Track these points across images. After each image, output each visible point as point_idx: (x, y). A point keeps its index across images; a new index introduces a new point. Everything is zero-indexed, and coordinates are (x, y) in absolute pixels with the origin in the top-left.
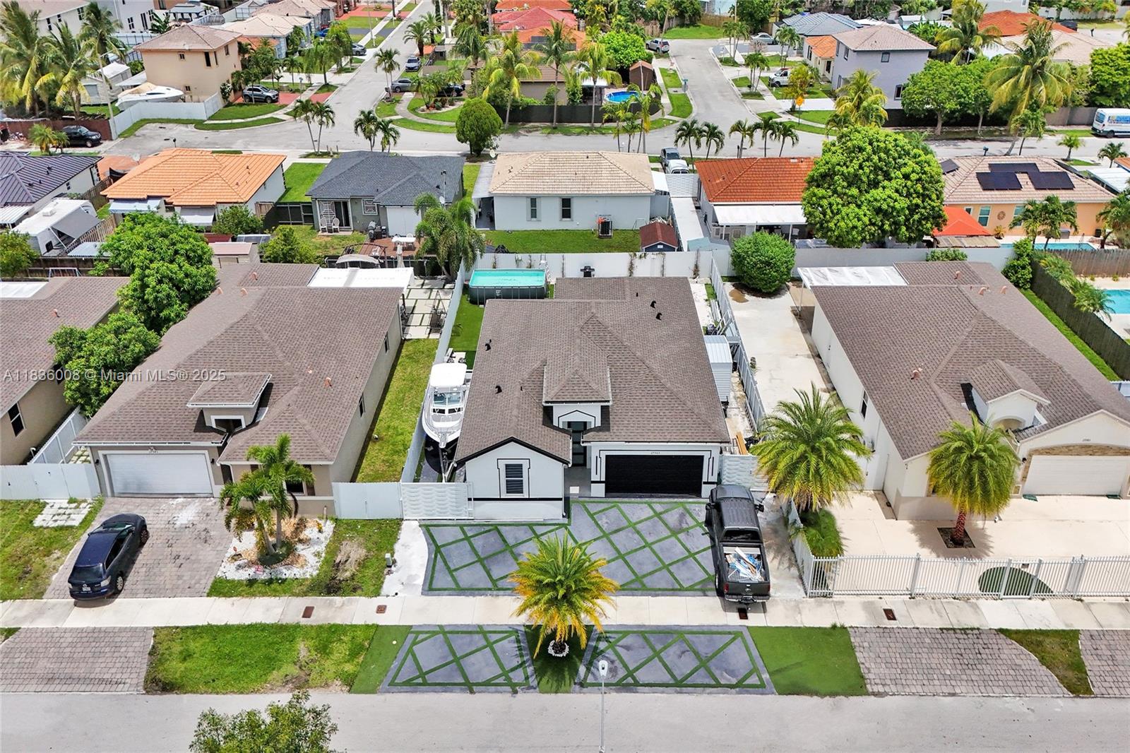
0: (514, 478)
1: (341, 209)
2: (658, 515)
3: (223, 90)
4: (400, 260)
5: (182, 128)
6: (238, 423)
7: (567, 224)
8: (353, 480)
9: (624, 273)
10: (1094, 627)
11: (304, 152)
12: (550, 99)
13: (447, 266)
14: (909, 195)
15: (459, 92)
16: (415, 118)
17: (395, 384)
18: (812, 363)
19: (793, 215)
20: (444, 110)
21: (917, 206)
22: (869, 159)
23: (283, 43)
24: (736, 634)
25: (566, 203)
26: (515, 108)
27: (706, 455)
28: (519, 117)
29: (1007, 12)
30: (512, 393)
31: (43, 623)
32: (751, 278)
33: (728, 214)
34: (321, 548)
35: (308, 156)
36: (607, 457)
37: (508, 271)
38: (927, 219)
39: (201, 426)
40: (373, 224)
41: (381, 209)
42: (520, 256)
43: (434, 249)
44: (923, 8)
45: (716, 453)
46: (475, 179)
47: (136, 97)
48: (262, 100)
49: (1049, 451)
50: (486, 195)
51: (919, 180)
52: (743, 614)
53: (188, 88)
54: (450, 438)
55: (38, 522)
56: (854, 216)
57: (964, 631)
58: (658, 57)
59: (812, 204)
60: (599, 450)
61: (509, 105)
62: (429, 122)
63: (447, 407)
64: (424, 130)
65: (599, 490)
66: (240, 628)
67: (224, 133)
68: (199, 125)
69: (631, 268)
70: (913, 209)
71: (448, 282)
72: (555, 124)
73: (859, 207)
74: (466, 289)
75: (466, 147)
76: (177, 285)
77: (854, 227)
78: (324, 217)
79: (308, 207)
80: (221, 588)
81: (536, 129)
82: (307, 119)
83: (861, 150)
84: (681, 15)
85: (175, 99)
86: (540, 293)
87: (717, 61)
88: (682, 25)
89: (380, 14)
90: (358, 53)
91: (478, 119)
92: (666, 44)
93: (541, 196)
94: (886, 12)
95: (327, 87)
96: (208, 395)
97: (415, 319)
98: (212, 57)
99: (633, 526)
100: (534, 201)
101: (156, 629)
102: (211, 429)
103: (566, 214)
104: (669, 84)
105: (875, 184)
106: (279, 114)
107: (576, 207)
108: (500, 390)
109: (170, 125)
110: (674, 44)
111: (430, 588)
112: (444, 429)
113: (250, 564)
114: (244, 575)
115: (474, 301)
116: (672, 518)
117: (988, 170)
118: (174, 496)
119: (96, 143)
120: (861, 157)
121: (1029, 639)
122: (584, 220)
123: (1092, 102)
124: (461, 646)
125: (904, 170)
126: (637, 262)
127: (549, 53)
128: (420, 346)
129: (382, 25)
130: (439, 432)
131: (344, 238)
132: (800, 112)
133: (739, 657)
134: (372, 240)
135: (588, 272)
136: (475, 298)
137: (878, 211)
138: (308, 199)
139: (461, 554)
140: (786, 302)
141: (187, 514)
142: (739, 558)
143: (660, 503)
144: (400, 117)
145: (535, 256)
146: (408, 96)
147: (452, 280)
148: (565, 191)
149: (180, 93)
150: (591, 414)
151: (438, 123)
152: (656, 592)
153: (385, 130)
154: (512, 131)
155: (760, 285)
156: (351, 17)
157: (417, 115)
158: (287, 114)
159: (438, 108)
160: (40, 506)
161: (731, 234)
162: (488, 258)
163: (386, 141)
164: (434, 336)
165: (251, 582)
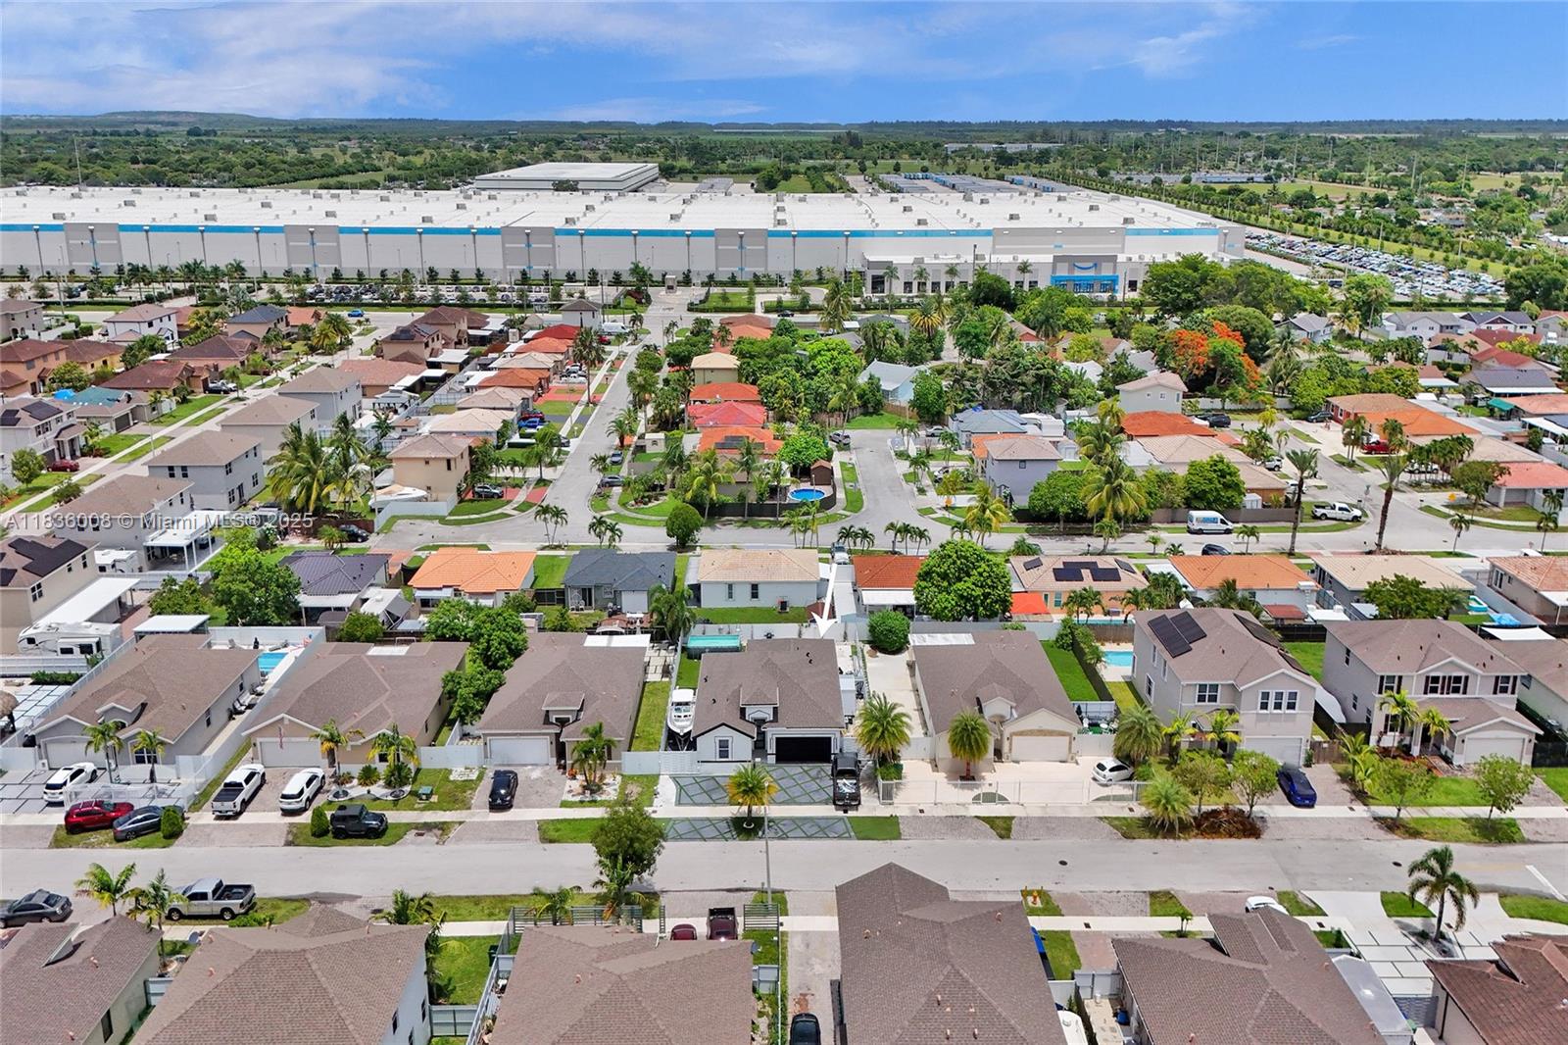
0: (724, 750)
1: (586, 594)
2: (806, 772)
3: (458, 489)
4: (638, 630)
5: (428, 524)
6: (568, 719)
7: (755, 603)
8: (629, 750)
9: (795, 636)
10: (1023, 815)
11: (539, 545)
12: (742, 497)
13: (672, 632)
14: (982, 586)
15: (662, 488)
16: (626, 513)
17: (643, 708)
18: (912, 694)
19: (907, 597)
20: (650, 505)
21: (989, 594)
22: (954, 563)
23: (495, 436)
24: (840, 819)
25: (755, 587)
26: (712, 504)
27: (833, 737)
28: (715, 512)
29: (1154, 413)
30: (722, 703)
31: (476, 819)
32: (881, 641)
33: (873, 597)
34: (617, 787)
35: (544, 548)
36: (777, 739)
37: (713, 637)
38: (996, 602)
39: (547, 721)
40: (611, 604)
41: (617, 594)
42: (722, 626)
43: (662, 622)
44: (1090, 401)
45: (838, 735)
46: (686, 567)
47: (388, 498)
48: (491, 496)
49: (1021, 734)
50: (695, 582)
51: (988, 577)
52: (845, 812)
53: (429, 488)
54: (686, 731)
55: (451, 778)
56: (946, 601)
57: (958, 817)
58: (840, 449)
59: (919, 592)
60: (773, 733)
61: (708, 503)
62: (639, 516)
63: (682, 714)
64: (635, 524)
65: (772, 759)
66: (581, 819)
67: (467, 528)
68: (442, 520)
69: (800, 634)
70: (986, 596)
71: (670, 644)
72: (746, 518)
73: (949, 594)
74: (684, 649)
75: (674, 540)
76: (509, 646)
77: (946, 608)
78: (573, 599)
79: (562, 593)
80: (565, 804)
81: (730, 523)
82: (545, 519)
83: (950, 557)
84: (864, 405)
85: (419, 499)
86: (736, 650)
87: (893, 454)
88: (866, 414)
89: (574, 397)
90: (563, 445)
91: (684, 520)
92: (847, 437)
93: (735, 583)
94: (1053, 406)
95: (542, 482)
96: (552, 704)
97: (651, 669)
98: (452, 463)
99: (791, 777)
100: (730, 586)
101: (539, 822)
102: (552, 723)
103: (755, 595)
104: (846, 478)
105: (959, 579)
106: (507, 509)
107: (761, 590)
108: (715, 701)
109: (418, 521)
110: (855, 434)
111: (679, 803)
112: (682, 726)
113: (579, 794)
114: (578, 799)
115: (690, 657)
116: (813, 773)
117: (1062, 567)
118: (526, 765)
119: (364, 539)
120: (951, 560)
121: (989, 820)
122: (768, 600)
123: (1189, 504)
124: (698, 825)
125: (979, 570)
126: (804, 630)
127: (742, 464)
128: (656, 686)
129: (578, 411)
130: (679, 727)
131: (588, 615)
132: (953, 508)
133: (840, 827)
134: (610, 616)
135: (769, 636)
136: (693, 655)
137: (962, 597)
138: (563, 587)
139: (694, 790)
140: (905, 657)
141: (536, 774)
142: (845, 784)
143: (806, 766)
144: (612, 512)
145: (732, 626)
146: (617, 490)
147: (674, 643)
148: (754, 580)
149: (422, 493)
150: (766, 713)
151: (646, 517)
152: (800, 804)
153: (612, 530)
154: (710, 524)
155: (887, 645)
156: (547, 402)
157: (627, 509)
158: (515, 509)
159: (646, 504)
160: (450, 772)
161: (873, 610)
162: (699, 627)
163: (612, 539)
164: (666, 680)
165: (582, 802)
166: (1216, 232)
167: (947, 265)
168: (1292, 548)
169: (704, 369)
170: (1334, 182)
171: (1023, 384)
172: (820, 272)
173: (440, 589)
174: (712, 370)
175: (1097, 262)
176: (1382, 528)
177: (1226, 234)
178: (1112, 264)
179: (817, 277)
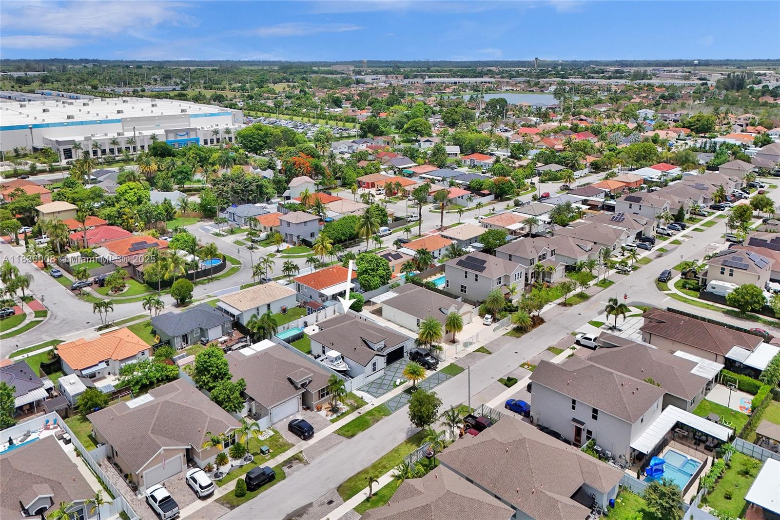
0: (374, 367)
25: (269, 306)
27: (405, 345)
30: (360, 348)
35: (101, 329)
40: (202, 339)
41: (205, 332)
50: (240, 313)
63: (339, 362)
66: (350, 422)
78: (178, 343)
80: (334, 421)
87: (212, 235)
93: (260, 307)
94: (264, 199)
100: (258, 309)
101: (335, 432)
102: (300, 388)
103: (269, 310)
107: (272, 306)
108: (355, 349)
114: (335, 416)
121: (478, 351)
124: (397, 400)
134: (204, 345)
148: (268, 302)
150: (382, 344)
153: (158, 303)
163: (157, 308)
165: (339, 417)
166: (229, 114)
167: (110, 139)
168: (420, 234)
169: (53, 213)
170: (211, 89)
171: (251, 190)
172: (16, 151)
173: (97, 365)
174: (59, 212)
175: (188, 131)
176: (442, 219)
177: (234, 115)
178: (195, 132)
179: (14, 154)
